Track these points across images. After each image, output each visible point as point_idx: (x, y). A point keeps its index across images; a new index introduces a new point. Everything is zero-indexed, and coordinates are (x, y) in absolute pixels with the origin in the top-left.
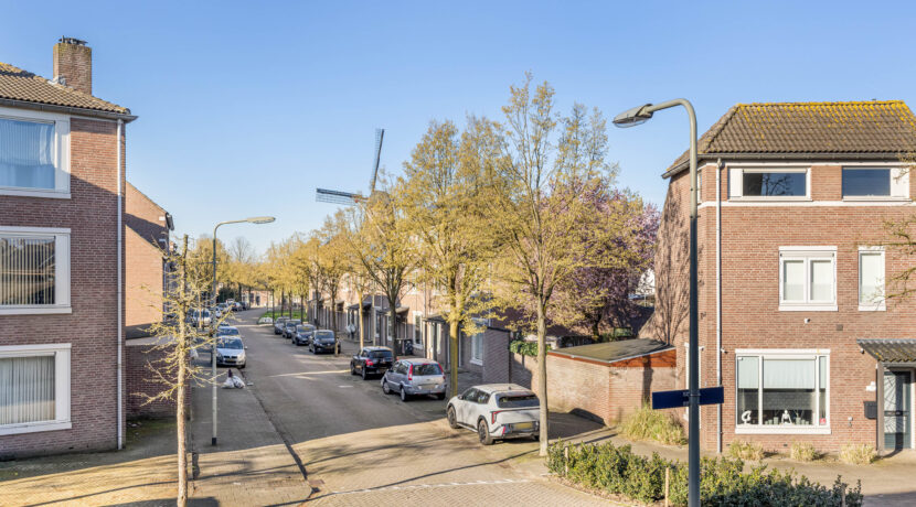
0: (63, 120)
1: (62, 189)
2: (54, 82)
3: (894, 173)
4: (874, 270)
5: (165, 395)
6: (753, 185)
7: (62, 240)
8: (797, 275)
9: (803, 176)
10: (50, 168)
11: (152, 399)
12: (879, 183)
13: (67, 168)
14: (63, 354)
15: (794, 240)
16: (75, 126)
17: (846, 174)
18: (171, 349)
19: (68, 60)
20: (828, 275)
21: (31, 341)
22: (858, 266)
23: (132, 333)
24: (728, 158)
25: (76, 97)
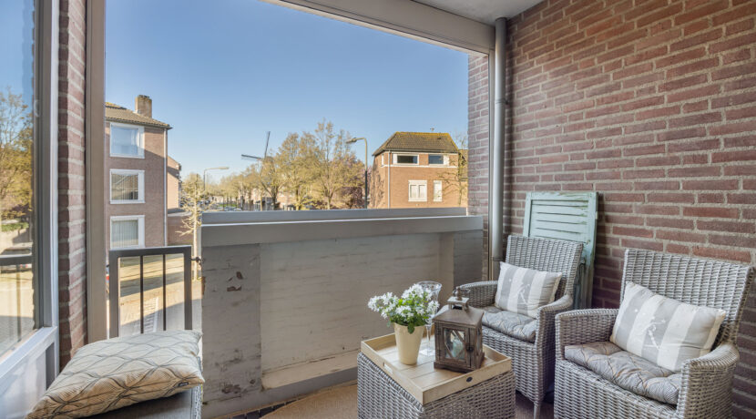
0: (142, 128)
1: (141, 155)
2: (136, 112)
3: (445, 157)
4: (438, 187)
5: (189, 232)
6: (401, 159)
7: (141, 175)
8: (415, 190)
9: (416, 157)
10: (136, 146)
11: (184, 234)
12: (438, 160)
13: (143, 147)
14: (141, 219)
15: (413, 178)
16: (146, 131)
17: (430, 157)
18: (191, 215)
19: (142, 104)
20: (424, 190)
21: (128, 214)
22: (433, 187)
23: (170, 211)
24: (392, 150)
25: (145, 119)
